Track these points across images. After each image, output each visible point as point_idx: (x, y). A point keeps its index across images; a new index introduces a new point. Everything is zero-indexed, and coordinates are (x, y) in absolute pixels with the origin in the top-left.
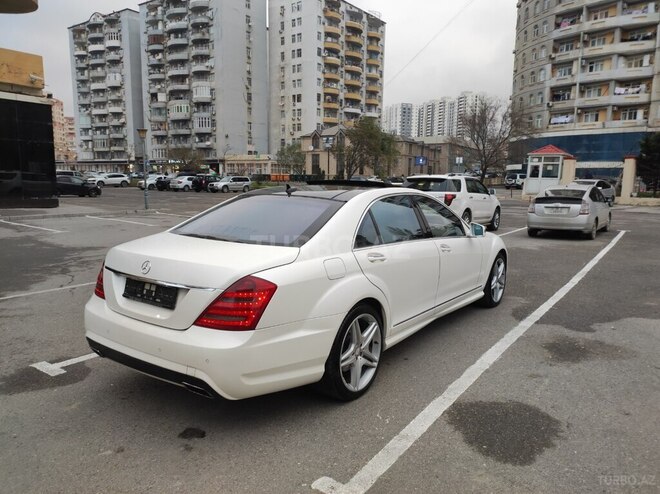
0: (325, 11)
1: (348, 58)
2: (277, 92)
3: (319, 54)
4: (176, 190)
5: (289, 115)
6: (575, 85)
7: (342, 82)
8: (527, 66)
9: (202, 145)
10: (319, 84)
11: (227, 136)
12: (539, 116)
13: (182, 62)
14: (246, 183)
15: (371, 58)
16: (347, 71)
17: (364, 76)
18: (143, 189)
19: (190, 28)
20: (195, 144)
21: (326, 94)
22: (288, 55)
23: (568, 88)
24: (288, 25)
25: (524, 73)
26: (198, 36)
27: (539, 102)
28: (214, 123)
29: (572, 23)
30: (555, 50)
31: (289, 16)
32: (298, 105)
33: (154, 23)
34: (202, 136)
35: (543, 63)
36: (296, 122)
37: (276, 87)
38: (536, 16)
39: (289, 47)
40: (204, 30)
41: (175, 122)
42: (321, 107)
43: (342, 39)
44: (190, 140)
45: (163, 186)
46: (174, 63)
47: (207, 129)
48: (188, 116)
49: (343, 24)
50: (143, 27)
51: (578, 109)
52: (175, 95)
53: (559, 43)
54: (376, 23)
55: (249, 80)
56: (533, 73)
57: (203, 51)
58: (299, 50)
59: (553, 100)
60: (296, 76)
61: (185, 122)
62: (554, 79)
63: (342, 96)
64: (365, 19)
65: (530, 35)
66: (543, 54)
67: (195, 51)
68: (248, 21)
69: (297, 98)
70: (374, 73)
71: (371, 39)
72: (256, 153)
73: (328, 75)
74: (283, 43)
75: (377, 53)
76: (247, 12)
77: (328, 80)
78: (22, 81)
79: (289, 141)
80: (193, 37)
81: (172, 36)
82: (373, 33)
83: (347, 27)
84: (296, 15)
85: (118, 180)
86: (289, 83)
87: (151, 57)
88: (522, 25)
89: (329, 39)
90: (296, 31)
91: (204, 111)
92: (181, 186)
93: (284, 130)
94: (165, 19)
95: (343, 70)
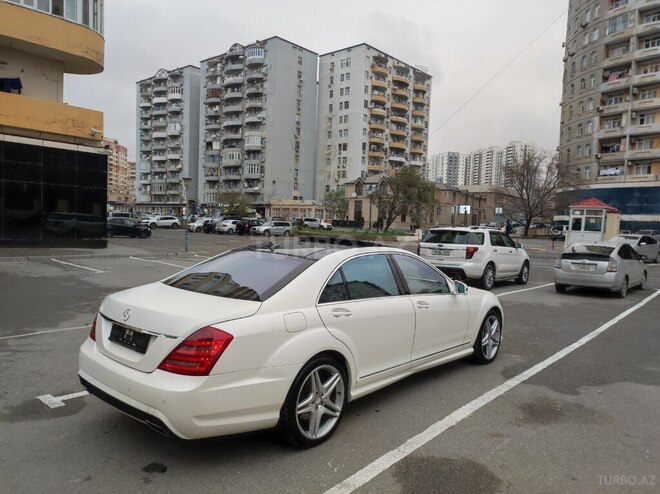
0: (372, 67)
1: (394, 109)
2: (323, 141)
3: (366, 106)
4: (221, 233)
5: (335, 163)
6: (625, 137)
7: (387, 132)
8: (575, 118)
9: (250, 190)
10: (364, 134)
11: (274, 182)
12: (587, 168)
13: (237, 114)
14: (287, 228)
15: (416, 109)
16: (393, 122)
17: (409, 126)
18: (191, 231)
19: (246, 83)
20: (243, 188)
21: (371, 143)
22: (336, 107)
23: (618, 139)
24: (337, 80)
25: (570, 125)
26: (253, 90)
27: (587, 154)
28: (262, 170)
29: (620, 76)
30: (603, 103)
31: (339, 71)
32: (344, 154)
33: (213, 78)
34: (251, 182)
35: (590, 115)
36: (342, 169)
37: (323, 136)
38: (583, 69)
39: (338, 99)
40: (258, 85)
41: (228, 168)
42: (366, 156)
43: (389, 92)
44: (240, 185)
45: (209, 228)
46: (230, 114)
47: (256, 175)
48: (239, 163)
49: (389, 78)
50: (203, 82)
51: (629, 161)
52: (228, 143)
53: (607, 96)
54: (422, 77)
55: (298, 130)
56: (580, 125)
57: (256, 103)
58: (347, 103)
59: (602, 152)
60: (343, 126)
61: (236, 168)
62: (602, 131)
63: (387, 145)
64: (411, 73)
65: (577, 88)
66: (591, 107)
67: (249, 104)
68: (300, 77)
69: (344, 147)
70: (419, 124)
71: (417, 91)
72: (301, 198)
73: (374, 126)
74: (331, 96)
75: (422, 105)
76: (299, 68)
77: (374, 130)
78: (85, 133)
79: (333, 187)
80: (248, 91)
81: (229, 90)
82: (419, 86)
83: (394, 81)
84: (344, 71)
85: (169, 222)
86: (335, 133)
87: (209, 109)
88: (569, 79)
89: (376, 92)
90: (344, 85)
91: (254, 158)
92: (226, 229)
93: (329, 177)
94: (224, 75)
95: (388, 120)
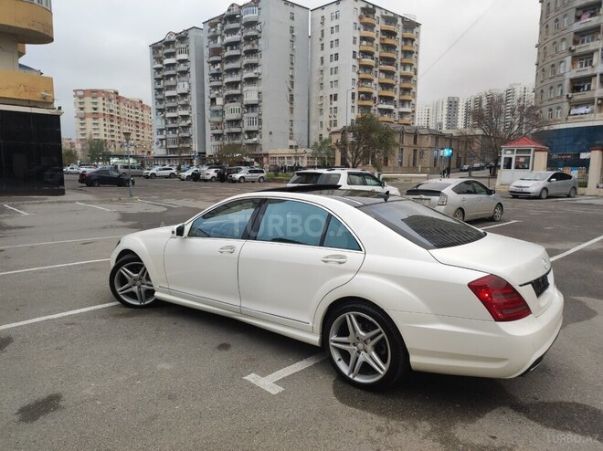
0: (360, 18)
1: (382, 58)
2: (316, 93)
3: (354, 57)
4: (206, 181)
5: (327, 113)
6: (595, 75)
7: (376, 81)
8: (549, 59)
9: (250, 141)
10: (353, 84)
11: (271, 133)
12: (559, 108)
13: (236, 70)
14: (261, 175)
15: (405, 57)
16: (381, 71)
17: (398, 74)
18: (183, 180)
19: (243, 40)
20: (245, 140)
21: (360, 93)
22: (327, 59)
23: (589, 79)
24: (327, 33)
25: (546, 67)
26: (249, 47)
27: (559, 94)
28: (260, 122)
29: (592, 15)
30: (576, 42)
31: (329, 24)
32: (335, 104)
33: (214, 38)
34: (251, 134)
35: (563, 55)
36: (333, 119)
37: (315, 88)
38: (556, 9)
39: (328, 51)
40: (254, 42)
41: (231, 122)
42: (356, 105)
43: (377, 41)
44: (242, 137)
45: (196, 177)
46: (230, 71)
47: (254, 128)
48: (240, 116)
49: (378, 28)
50: (206, 42)
51: (599, 99)
52: (229, 99)
53: (580, 36)
54: (411, 25)
55: (292, 83)
56: (553, 66)
57: (253, 60)
58: (337, 54)
59: (573, 92)
60: (333, 78)
61: (237, 122)
62: (575, 71)
63: (375, 94)
64: (400, 22)
65: (552, 29)
66: (563, 47)
67: (246, 60)
68: (292, 31)
69: (335, 97)
70: (408, 71)
71: (405, 40)
72: (297, 147)
73: (363, 76)
74: (322, 49)
75: (411, 53)
76: (292, 23)
77: (362, 80)
78: (36, 97)
79: (326, 136)
80: (244, 49)
81: (228, 48)
82: (408, 34)
83: (382, 31)
84: (334, 24)
85: (167, 173)
86: (327, 84)
87: (212, 68)
88: (544, 20)
89: (364, 43)
90: (334, 37)
91: (253, 111)
92: (209, 177)
93: (322, 126)
94: (223, 34)
95: (377, 70)
